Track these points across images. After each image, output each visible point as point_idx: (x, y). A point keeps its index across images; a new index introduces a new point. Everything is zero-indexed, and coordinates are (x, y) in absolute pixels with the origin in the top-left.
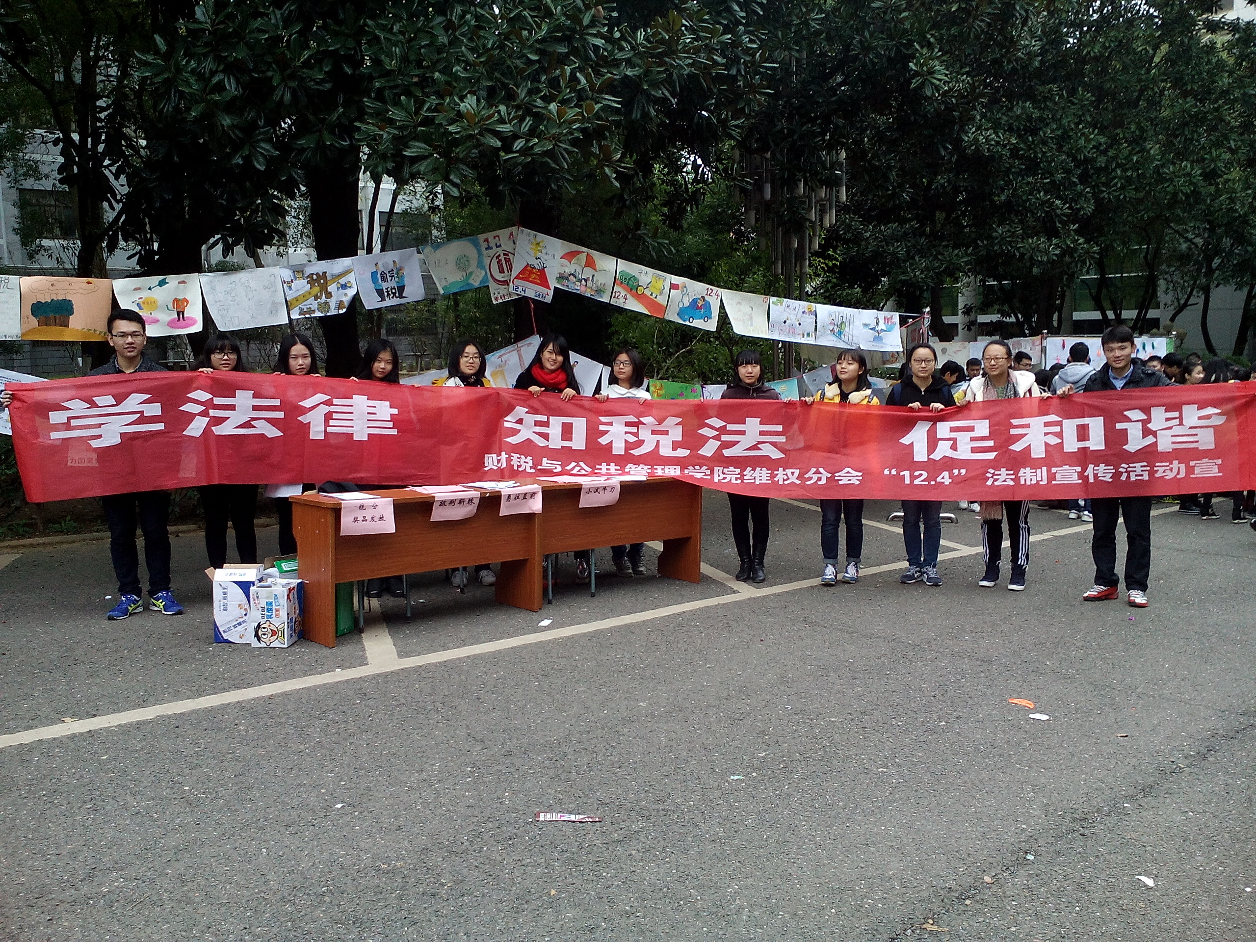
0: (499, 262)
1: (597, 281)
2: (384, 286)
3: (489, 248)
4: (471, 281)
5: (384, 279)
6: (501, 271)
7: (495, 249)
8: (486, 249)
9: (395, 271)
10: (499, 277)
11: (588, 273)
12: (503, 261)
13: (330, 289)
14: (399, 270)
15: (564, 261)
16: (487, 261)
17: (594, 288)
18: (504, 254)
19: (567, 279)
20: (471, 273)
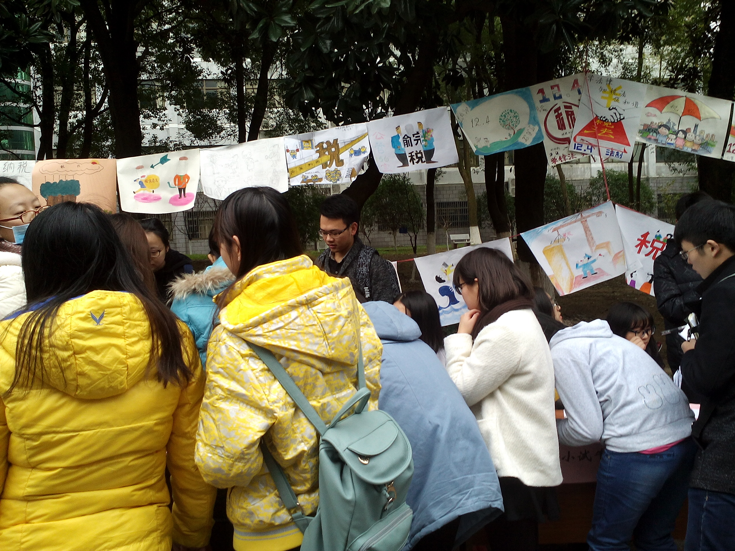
0: (559, 116)
1: (702, 132)
2: (408, 150)
3: (545, 100)
4: (521, 140)
5: (408, 142)
6: (561, 126)
7: (552, 102)
8: (541, 101)
9: (421, 134)
10: (558, 134)
11: (688, 122)
12: (564, 115)
13: (341, 157)
14: (427, 132)
15: (653, 110)
16: (541, 116)
17: (698, 141)
18: (566, 107)
19: (656, 131)
20: (521, 131)
